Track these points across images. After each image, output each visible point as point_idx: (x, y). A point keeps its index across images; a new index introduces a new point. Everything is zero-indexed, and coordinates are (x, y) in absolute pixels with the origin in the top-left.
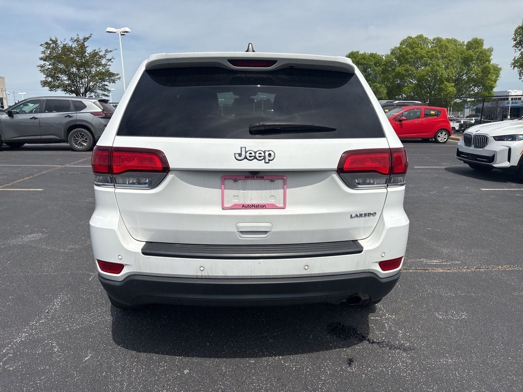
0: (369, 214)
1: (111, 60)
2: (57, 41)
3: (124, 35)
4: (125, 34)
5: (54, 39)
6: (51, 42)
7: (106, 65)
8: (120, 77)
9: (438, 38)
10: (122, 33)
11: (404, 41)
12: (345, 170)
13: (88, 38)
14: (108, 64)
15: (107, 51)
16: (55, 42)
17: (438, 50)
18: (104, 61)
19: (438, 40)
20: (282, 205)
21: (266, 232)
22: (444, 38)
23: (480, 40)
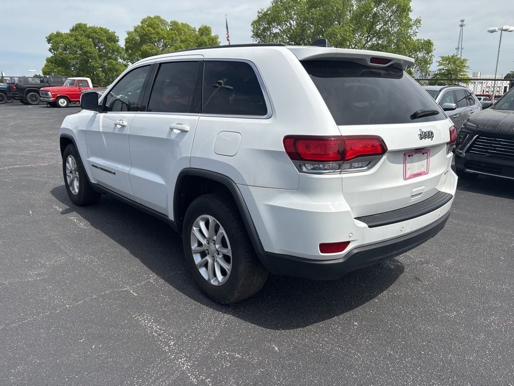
9: (174, 22)
11: (144, 20)
17: (177, 33)
19: (174, 24)
21: (421, 194)
22: (180, 22)
23: (209, 27)
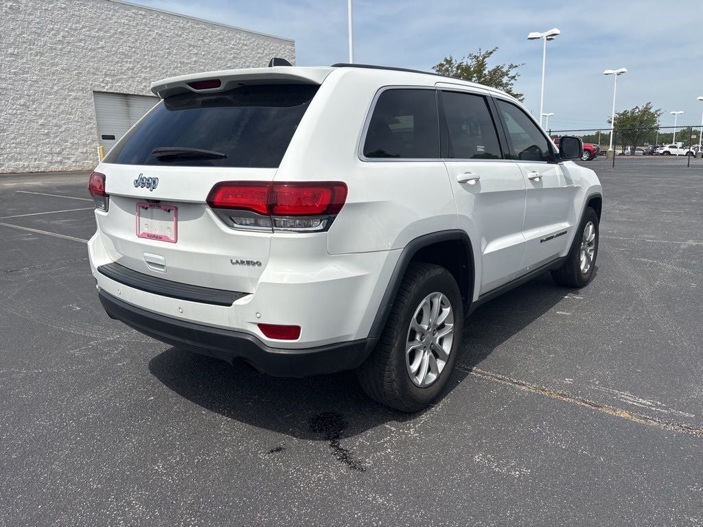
0: (253, 264)
1: (514, 77)
2: (452, 60)
3: (552, 39)
4: (554, 37)
5: (449, 59)
6: (445, 63)
7: (507, 84)
8: (523, 99)
10: (548, 37)
12: (216, 204)
13: (491, 53)
14: (510, 82)
15: (511, 67)
16: (449, 62)
18: (505, 80)
20: (173, 239)
21: (162, 266)
